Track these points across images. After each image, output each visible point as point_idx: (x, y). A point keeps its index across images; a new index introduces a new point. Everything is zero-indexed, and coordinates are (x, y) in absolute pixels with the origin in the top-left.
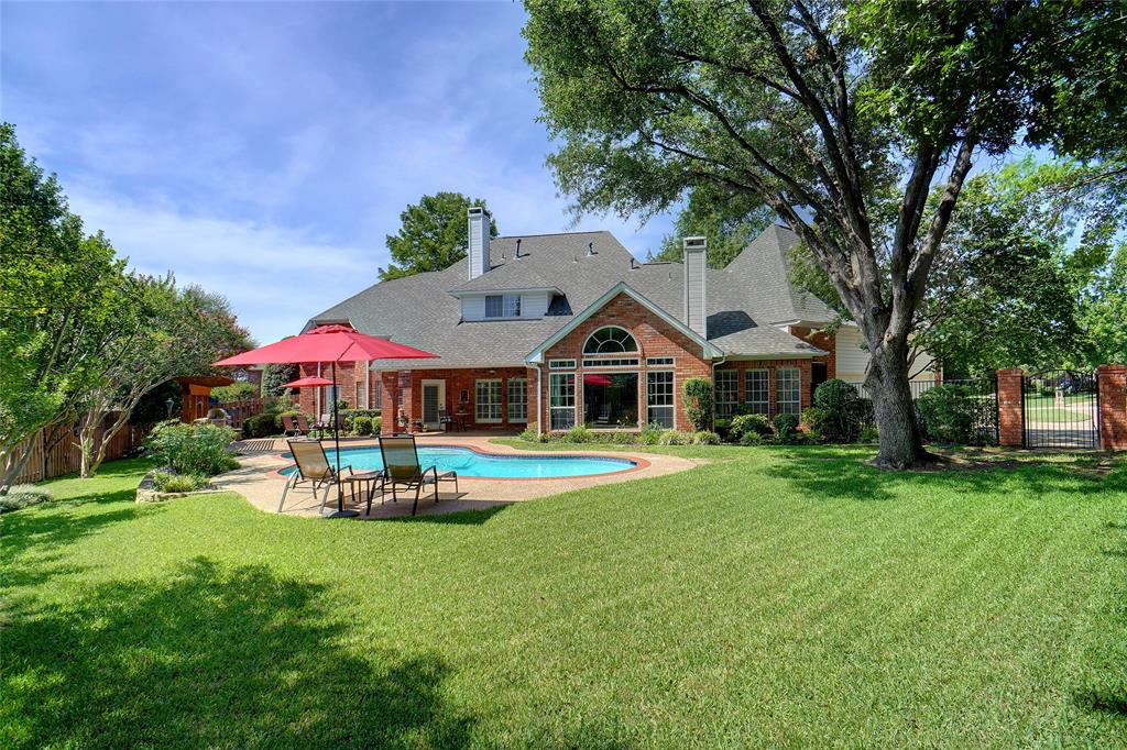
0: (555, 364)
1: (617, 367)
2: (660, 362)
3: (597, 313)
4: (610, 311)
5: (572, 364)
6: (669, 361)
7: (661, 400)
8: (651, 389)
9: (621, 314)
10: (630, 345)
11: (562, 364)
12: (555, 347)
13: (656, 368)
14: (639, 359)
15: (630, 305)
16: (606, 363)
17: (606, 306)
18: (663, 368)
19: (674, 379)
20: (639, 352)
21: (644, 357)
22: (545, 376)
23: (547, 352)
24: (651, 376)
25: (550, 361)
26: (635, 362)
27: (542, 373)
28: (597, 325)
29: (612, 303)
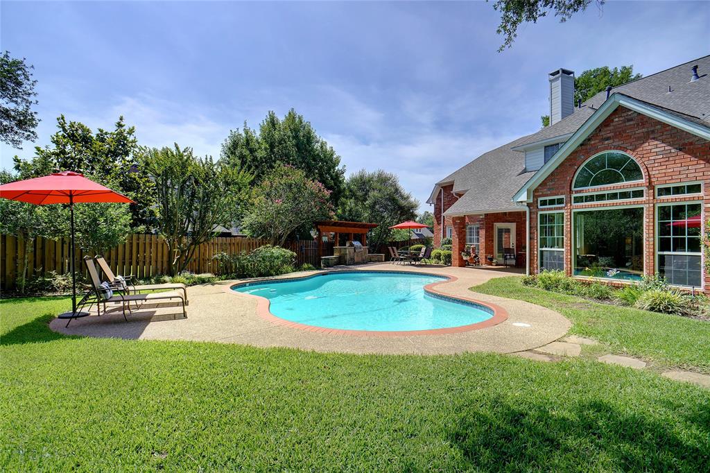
0: (544, 203)
1: (615, 201)
2: (678, 190)
3: (589, 139)
4: (606, 133)
5: (560, 201)
6: (696, 188)
7: (679, 245)
8: (664, 229)
9: (619, 134)
10: (633, 171)
11: (552, 202)
12: (543, 184)
13: (671, 200)
14: (645, 189)
15: (631, 120)
16: (601, 197)
17: (599, 129)
18: (685, 199)
19: (703, 213)
20: (643, 181)
21: (651, 186)
22: (533, 216)
23: (536, 191)
24: (664, 212)
25: (540, 199)
26: (639, 194)
27: (530, 213)
28: (588, 154)
29: (607, 123)
